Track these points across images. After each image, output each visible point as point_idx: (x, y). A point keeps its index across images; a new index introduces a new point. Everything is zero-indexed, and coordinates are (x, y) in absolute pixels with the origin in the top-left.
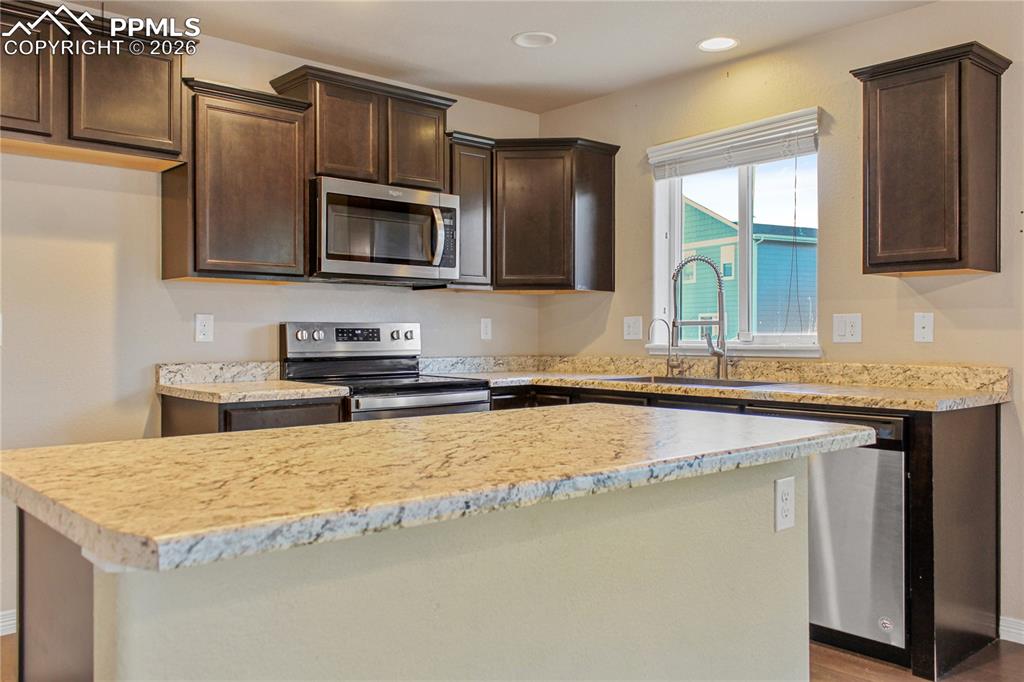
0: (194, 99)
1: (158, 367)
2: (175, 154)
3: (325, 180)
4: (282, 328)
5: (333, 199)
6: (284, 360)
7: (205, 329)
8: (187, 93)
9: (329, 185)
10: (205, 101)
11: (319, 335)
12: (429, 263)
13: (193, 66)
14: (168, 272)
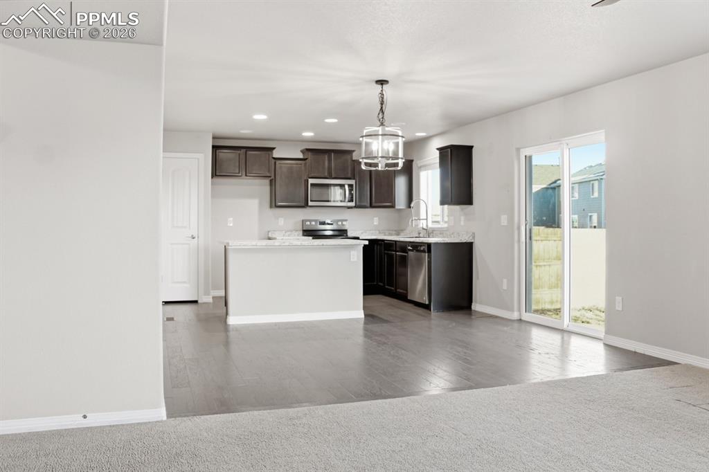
0: (275, 163)
1: (269, 232)
2: (270, 177)
3: (310, 180)
4: (303, 221)
5: (312, 185)
6: (304, 231)
7: (281, 222)
8: (273, 161)
9: (311, 181)
10: (278, 162)
11: (314, 223)
12: (344, 201)
13: (276, 154)
14: (271, 207)
